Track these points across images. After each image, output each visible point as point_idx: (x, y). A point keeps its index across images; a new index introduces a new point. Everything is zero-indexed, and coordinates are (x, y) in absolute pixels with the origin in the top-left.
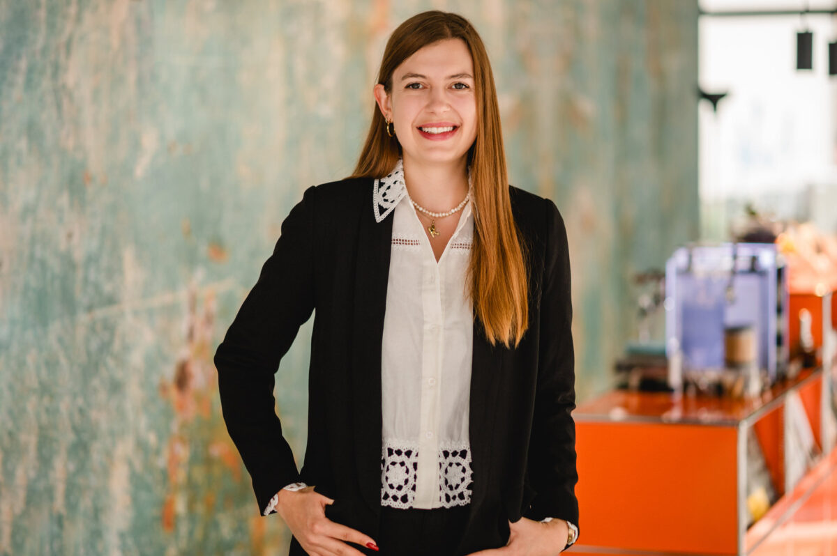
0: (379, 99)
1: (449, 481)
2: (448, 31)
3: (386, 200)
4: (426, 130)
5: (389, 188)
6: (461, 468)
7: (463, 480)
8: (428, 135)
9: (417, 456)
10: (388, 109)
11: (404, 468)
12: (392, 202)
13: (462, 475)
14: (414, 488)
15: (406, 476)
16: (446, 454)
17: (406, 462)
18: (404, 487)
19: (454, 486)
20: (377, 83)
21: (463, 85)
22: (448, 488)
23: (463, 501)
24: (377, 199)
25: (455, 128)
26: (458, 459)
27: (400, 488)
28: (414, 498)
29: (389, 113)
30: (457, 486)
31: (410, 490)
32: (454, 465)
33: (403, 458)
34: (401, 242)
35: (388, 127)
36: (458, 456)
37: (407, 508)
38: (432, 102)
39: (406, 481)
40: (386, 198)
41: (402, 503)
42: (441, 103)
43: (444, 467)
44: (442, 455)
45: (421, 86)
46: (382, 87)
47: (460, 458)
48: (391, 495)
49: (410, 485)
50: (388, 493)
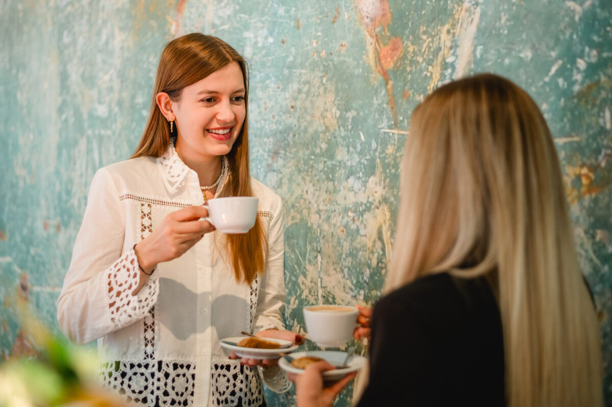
1: (219, 388)
6: (226, 378)
7: (228, 388)
9: (194, 368)
11: (185, 378)
13: (227, 384)
14: (192, 394)
15: (187, 385)
16: (216, 367)
17: (186, 374)
18: (185, 393)
22: (219, 394)
23: (228, 405)
26: (224, 371)
28: (192, 402)
29: (170, 113)
30: (224, 393)
31: (190, 396)
32: (221, 376)
33: (185, 370)
36: (224, 369)
39: (187, 389)
43: (215, 377)
44: (214, 367)
47: (226, 371)
48: (177, 401)
49: (189, 392)
50: (175, 399)
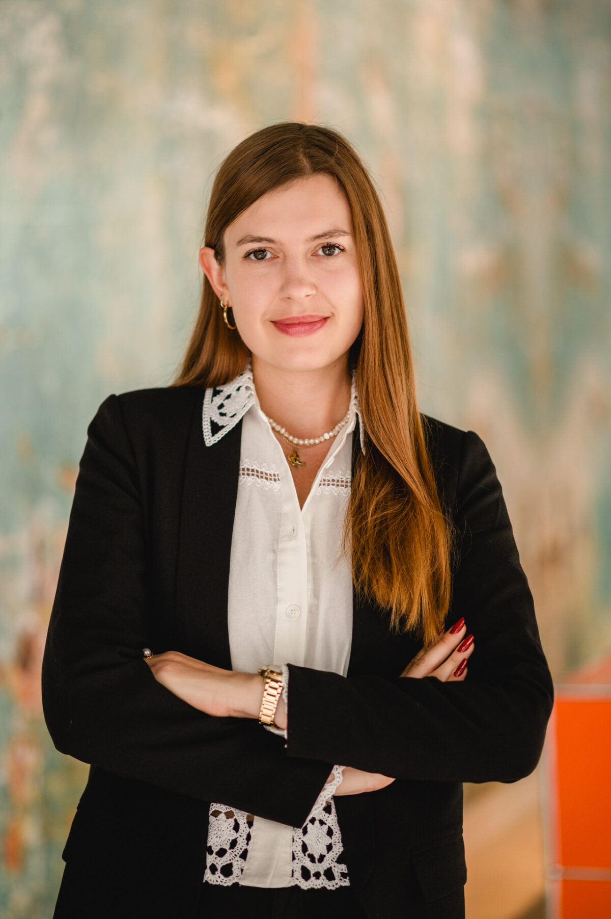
0: (208, 269)
2: (305, 163)
3: (222, 414)
5: (229, 397)
10: (222, 286)
12: (233, 416)
20: (203, 245)
21: (336, 246)
24: (209, 411)
29: (225, 291)
34: (250, 473)
35: (225, 315)
38: (288, 282)
40: (223, 411)
41: (222, 876)
42: (301, 282)
45: (269, 255)
46: (211, 252)
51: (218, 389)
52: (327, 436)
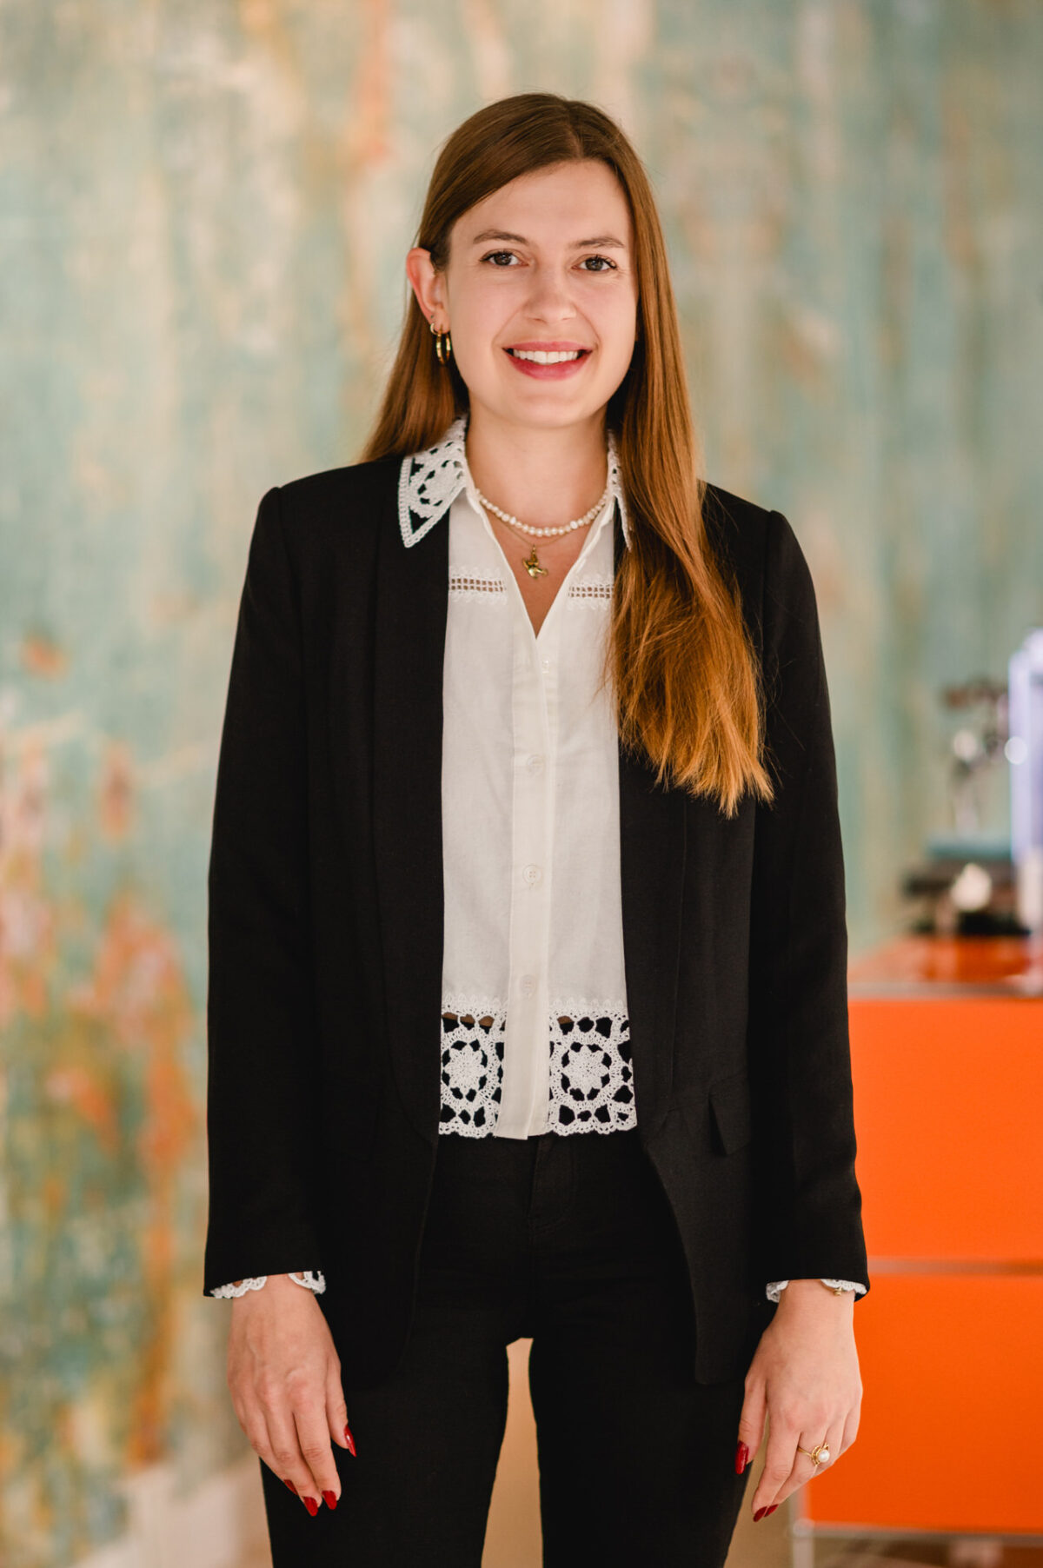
0: (417, 280)
1: (572, 1081)
2: (575, 143)
3: (425, 501)
4: (523, 355)
5: (431, 475)
6: (599, 1055)
7: (606, 1080)
8: (528, 367)
9: (503, 1029)
10: (435, 303)
11: (479, 1054)
12: (437, 504)
13: (604, 1071)
14: (497, 1096)
15: (483, 1071)
16: (566, 1026)
17: (481, 1043)
18: (479, 1093)
19: (586, 1092)
20: (416, 245)
21: (605, 260)
22: (570, 1096)
23: (607, 1125)
24: (407, 499)
25: (583, 354)
26: (593, 1036)
27: (471, 1096)
28: (496, 1116)
29: (440, 312)
30: (593, 1094)
31: (490, 1100)
32: (585, 1050)
33: (477, 1033)
34: (468, 585)
35: (438, 344)
36: (593, 1030)
37: (484, 1136)
38: (538, 298)
39: (483, 1081)
40: (425, 495)
41: (475, 1127)
42: (558, 301)
43: (560, 1051)
44: (557, 1026)
45: (514, 261)
46: (426, 255)
47: (599, 1035)
48: (458, 1112)
49: (489, 1089)
50: (452, 1106)
51: (417, 462)
52: (574, 525)
